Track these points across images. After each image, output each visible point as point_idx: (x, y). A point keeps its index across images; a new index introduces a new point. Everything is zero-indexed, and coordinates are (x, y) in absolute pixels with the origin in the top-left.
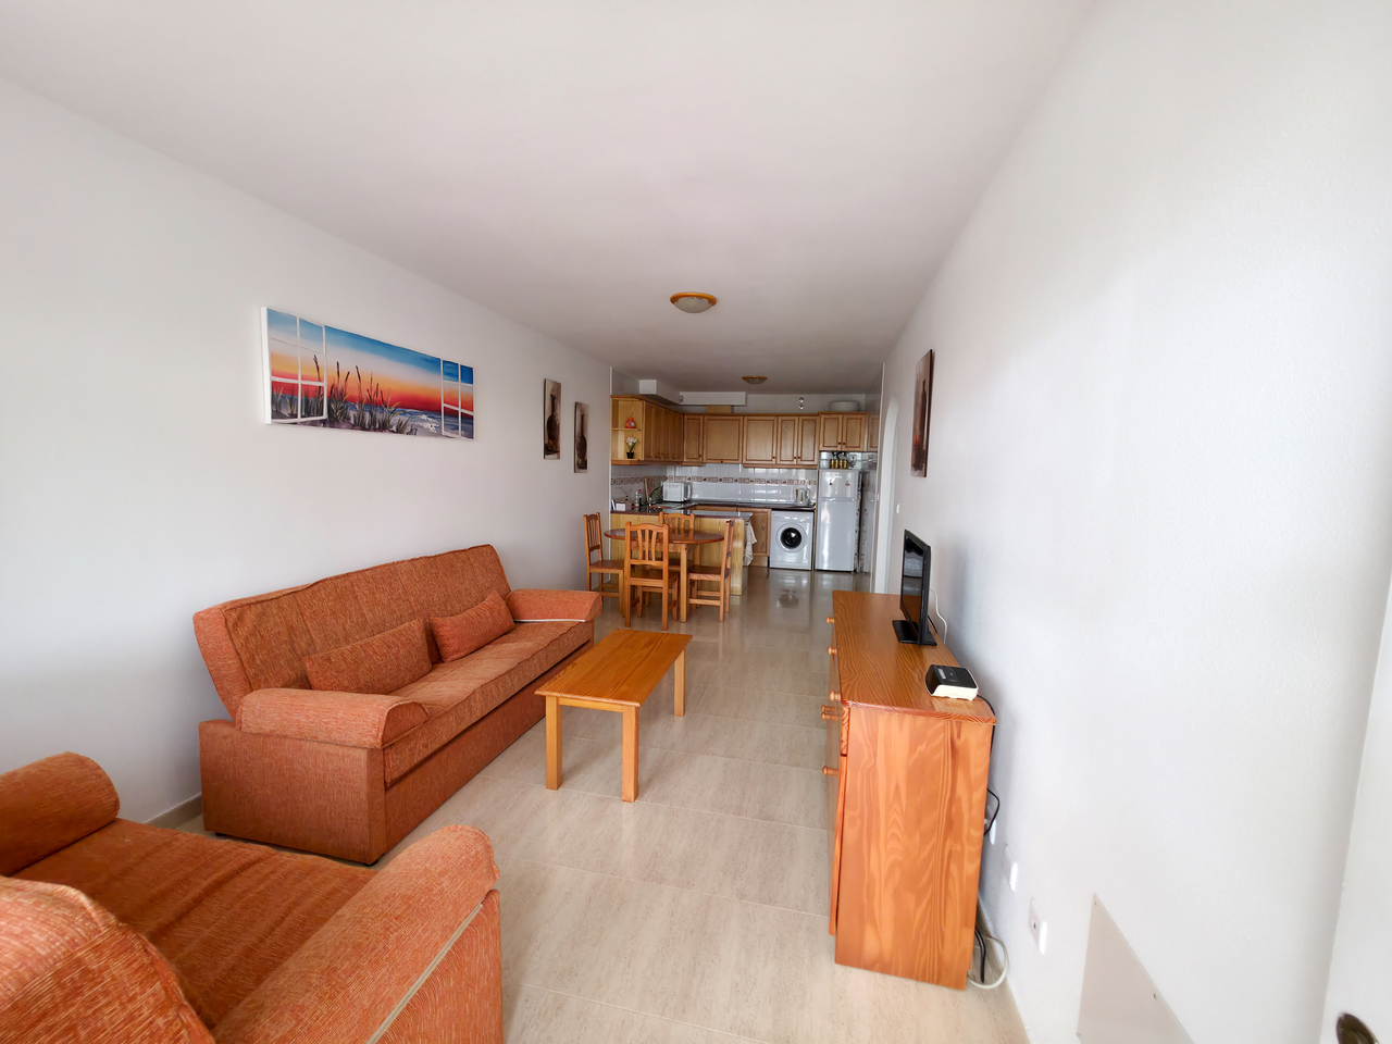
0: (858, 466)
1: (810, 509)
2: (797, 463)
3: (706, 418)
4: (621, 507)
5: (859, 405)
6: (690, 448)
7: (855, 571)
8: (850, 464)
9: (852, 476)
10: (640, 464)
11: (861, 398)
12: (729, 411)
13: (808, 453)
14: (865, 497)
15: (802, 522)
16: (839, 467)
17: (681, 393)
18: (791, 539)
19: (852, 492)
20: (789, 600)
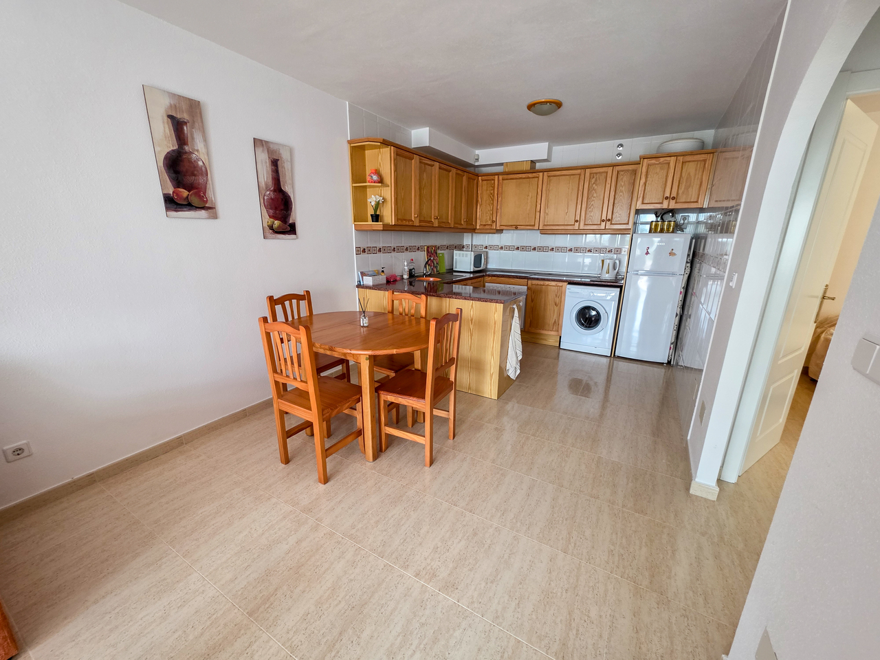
0: (690, 230)
1: (616, 284)
2: (607, 226)
3: (501, 177)
4: (368, 281)
5: (703, 143)
6: (482, 214)
7: (669, 362)
8: (679, 228)
9: (680, 243)
10: (387, 228)
11: (708, 135)
12: (527, 167)
13: (621, 215)
14: (696, 271)
15: (604, 299)
16: (662, 231)
17: (477, 152)
18: (588, 319)
19: (679, 264)
20: (580, 387)
